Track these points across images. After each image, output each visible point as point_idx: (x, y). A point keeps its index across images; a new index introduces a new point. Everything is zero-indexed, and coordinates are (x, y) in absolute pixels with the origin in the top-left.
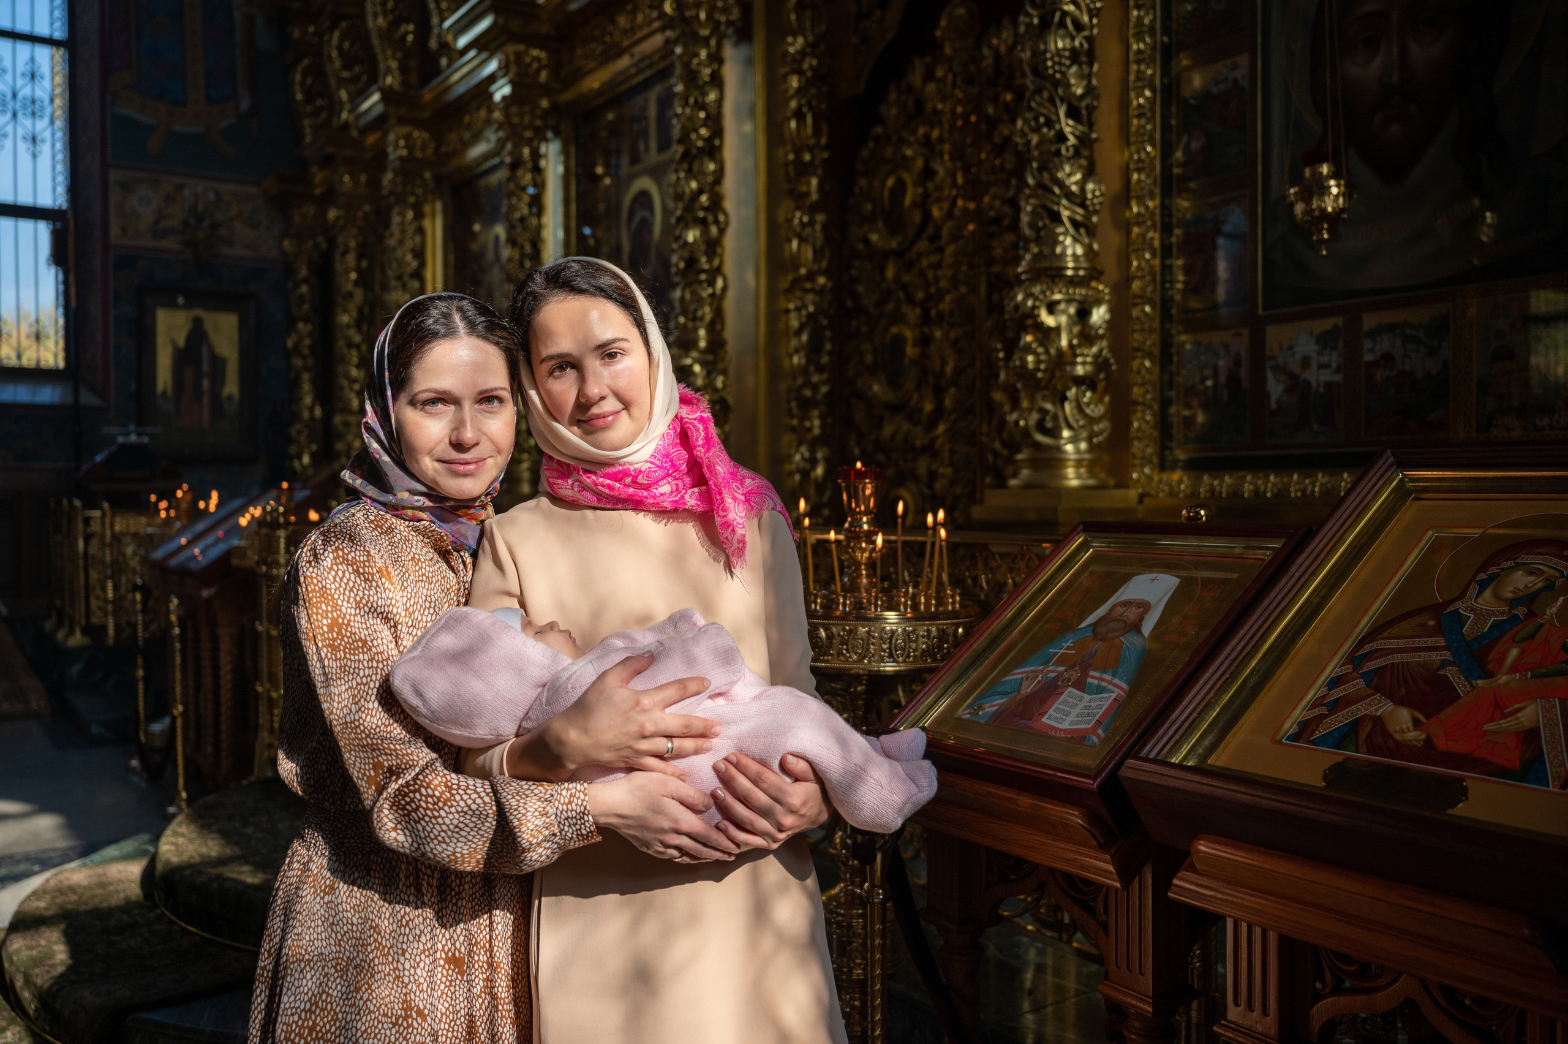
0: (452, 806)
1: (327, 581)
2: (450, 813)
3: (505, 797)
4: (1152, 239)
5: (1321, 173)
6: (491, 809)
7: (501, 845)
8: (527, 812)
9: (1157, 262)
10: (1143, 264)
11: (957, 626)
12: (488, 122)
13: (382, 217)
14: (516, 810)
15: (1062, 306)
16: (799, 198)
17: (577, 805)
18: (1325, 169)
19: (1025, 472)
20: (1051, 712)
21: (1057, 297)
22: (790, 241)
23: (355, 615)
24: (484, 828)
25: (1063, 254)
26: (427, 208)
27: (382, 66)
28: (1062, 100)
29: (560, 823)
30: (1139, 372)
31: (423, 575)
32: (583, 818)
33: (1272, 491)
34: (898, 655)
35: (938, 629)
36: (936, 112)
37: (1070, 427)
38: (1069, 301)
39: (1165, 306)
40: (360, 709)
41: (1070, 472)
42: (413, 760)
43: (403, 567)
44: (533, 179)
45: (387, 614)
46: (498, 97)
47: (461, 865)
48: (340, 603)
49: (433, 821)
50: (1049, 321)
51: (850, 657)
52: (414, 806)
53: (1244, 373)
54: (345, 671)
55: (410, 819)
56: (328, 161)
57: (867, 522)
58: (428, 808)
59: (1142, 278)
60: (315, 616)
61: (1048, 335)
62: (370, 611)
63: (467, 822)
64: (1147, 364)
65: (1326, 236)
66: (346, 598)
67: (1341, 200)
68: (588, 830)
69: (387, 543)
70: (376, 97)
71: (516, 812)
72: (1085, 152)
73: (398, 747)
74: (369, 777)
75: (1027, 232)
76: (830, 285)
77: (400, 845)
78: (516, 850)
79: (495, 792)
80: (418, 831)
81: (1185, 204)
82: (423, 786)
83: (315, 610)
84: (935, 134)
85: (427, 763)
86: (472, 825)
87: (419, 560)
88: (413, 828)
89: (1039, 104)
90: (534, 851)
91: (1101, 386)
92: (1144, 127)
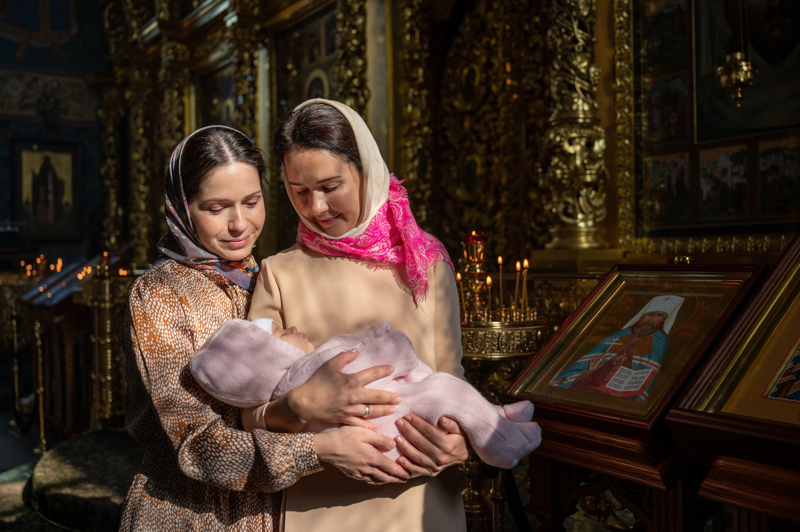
0: (228, 449)
1: (147, 308)
2: (227, 454)
3: (261, 443)
4: (629, 100)
5: (736, 58)
6: (252, 451)
7: (260, 474)
8: (275, 452)
9: (632, 115)
10: (624, 115)
11: (537, 330)
12: (223, 39)
13: (158, 96)
14: (267, 451)
15: (577, 140)
16: (412, 80)
17: (306, 448)
18: (739, 56)
19: (556, 240)
20: (611, 381)
21: (574, 135)
22: (406, 106)
23: (164, 329)
24: (248, 463)
25: (577, 110)
26: (186, 90)
27: (158, 7)
28: (575, 18)
29: (296, 459)
30: (622, 179)
31: (210, 301)
32: (311, 456)
33: (705, 248)
34: (503, 348)
35: (526, 332)
36: (494, 29)
37: (583, 212)
38: (581, 137)
39: (637, 140)
40: (168, 389)
41: (583, 239)
42: (203, 420)
43: (196, 297)
44: (251, 71)
45: (185, 327)
46: (229, 23)
47: (235, 487)
48: (154, 322)
49: (216, 459)
50: (571, 149)
51: (474, 350)
52: (204, 450)
53: (686, 179)
54: (159, 365)
55: (201, 458)
56: (125, 64)
57: (479, 268)
58: (212, 451)
59: (623, 123)
60: (139, 331)
61: (568, 158)
62: (174, 326)
63: (237, 459)
64: (627, 174)
65: (740, 96)
66: (158, 319)
67: (749, 75)
68: (314, 463)
69: (186, 282)
70: (154, 25)
71: (268, 453)
72: (589, 49)
73: (193, 412)
74: (176, 432)
75: (555, 97)
76: (431, 132)
77: (196, 475)
78: (268, 477)
79: (255, 440)
80: (207, 465)
81: (647, 80)
82: (209, 437)
83: (139, 327)
84: (493, 42)
85: (212, 421)
86: (240, 461)
87: (207, 292)
88: (203, 463)
89: (562, 21)
90: (280, 478)
91: (601, 188)
92: (623, 34)
